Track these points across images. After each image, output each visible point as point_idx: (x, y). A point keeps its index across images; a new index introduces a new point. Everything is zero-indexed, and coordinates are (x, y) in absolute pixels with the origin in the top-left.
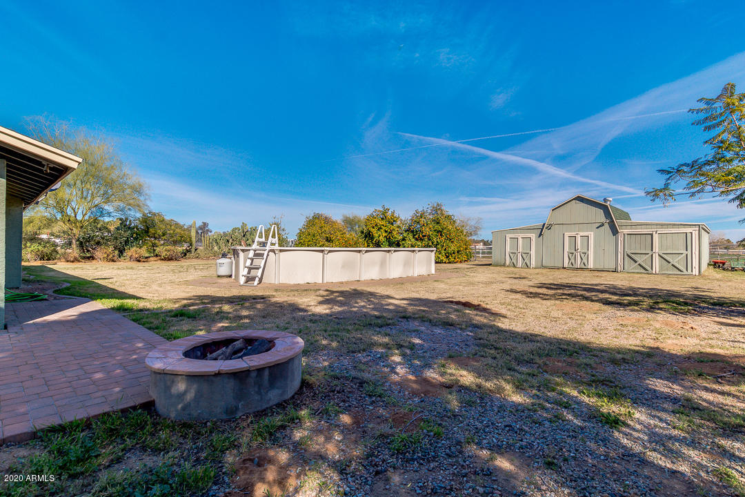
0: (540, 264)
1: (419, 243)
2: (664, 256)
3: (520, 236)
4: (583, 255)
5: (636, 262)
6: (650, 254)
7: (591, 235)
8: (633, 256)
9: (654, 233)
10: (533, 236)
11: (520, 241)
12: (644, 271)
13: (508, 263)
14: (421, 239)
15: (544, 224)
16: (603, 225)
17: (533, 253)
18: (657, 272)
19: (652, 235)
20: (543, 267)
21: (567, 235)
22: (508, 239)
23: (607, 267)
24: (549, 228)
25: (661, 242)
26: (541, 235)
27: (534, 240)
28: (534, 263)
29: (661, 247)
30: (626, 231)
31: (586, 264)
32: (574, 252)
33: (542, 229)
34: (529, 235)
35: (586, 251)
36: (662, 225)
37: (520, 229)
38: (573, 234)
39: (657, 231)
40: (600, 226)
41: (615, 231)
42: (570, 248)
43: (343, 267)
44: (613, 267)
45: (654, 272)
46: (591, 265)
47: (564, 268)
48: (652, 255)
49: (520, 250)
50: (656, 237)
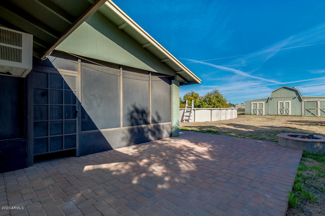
0: (267, 114)
1: (210, 106)
2: (322, 110)
3: (258, 103)
4: (286, 110)
5: (310, 112)
6: (316, 109)
7: (290, 102)
8: (309, 110)
9: (318, 101)
10: (264, 103)
11: (258, 105)
12: (314, 116)
13: (252, 113)
14: (210, 104)
15: (269, 98)
16: (295, 98)
17: (264, 109)
18: (319, 116)
19: (317, 102)
20: (268, 115)
21: (279, 102)
22: (252, 104)
23: (297, 114)
24: (271, 99)
25: (321, 105)
26: (267, 102)
27: (264, 104)
28: (264, 114)
29: (321, 107)
30: (306, 100)
31: (288, 113)
32: (282, 108)
33: (268, 100)
34: (262, 102)
35: (288, 108)
36: (321, 98)
37: (258, 100)
38: (282, 102)
39: (319, 100)
40: (294, 98)
41: (300, 100)
42: (280, 107)
43: (216, 115)
44: (300, 115)
45: (318, 116)
46: (290, 114)
47: (278, 115)
48: (317, 110)
49: (258, 108)
50: (319, 102)
